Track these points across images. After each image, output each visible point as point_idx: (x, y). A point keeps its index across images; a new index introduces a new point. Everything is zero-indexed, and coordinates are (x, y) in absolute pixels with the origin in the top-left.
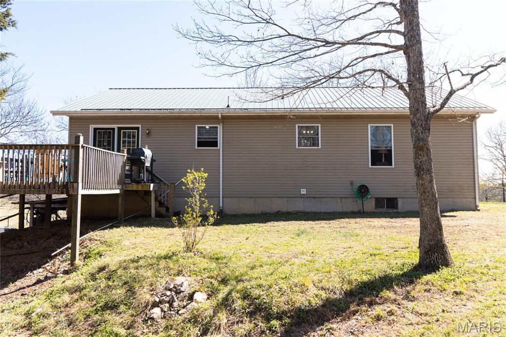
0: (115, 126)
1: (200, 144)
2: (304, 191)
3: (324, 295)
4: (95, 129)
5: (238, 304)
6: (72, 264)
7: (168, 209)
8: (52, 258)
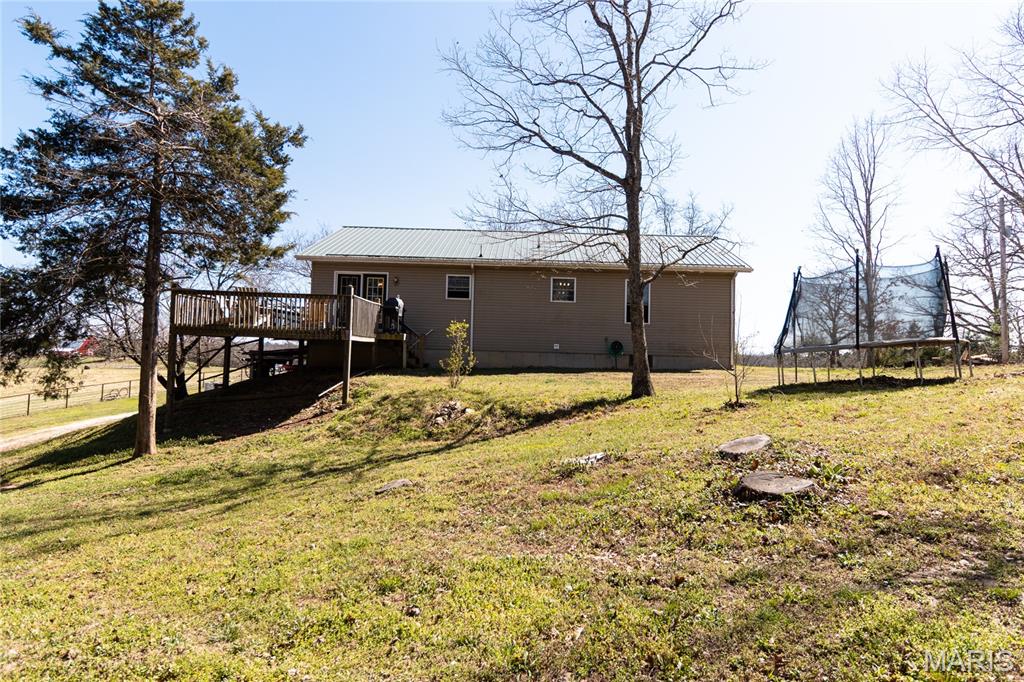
0: (361, 273)
1: (451, 294)
2: (557, 347)
3: (556, 407)
4: (340, 276)
5: (498, 412)
6: (344, 402)
7: (418, 361)
8: (319, 399)
